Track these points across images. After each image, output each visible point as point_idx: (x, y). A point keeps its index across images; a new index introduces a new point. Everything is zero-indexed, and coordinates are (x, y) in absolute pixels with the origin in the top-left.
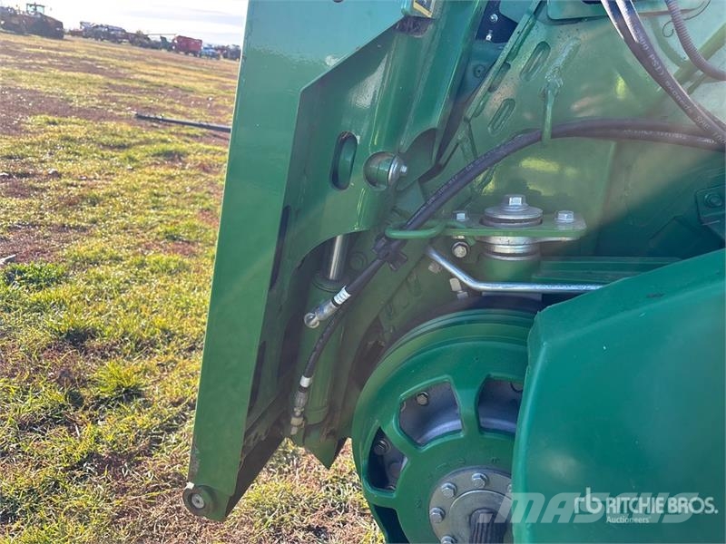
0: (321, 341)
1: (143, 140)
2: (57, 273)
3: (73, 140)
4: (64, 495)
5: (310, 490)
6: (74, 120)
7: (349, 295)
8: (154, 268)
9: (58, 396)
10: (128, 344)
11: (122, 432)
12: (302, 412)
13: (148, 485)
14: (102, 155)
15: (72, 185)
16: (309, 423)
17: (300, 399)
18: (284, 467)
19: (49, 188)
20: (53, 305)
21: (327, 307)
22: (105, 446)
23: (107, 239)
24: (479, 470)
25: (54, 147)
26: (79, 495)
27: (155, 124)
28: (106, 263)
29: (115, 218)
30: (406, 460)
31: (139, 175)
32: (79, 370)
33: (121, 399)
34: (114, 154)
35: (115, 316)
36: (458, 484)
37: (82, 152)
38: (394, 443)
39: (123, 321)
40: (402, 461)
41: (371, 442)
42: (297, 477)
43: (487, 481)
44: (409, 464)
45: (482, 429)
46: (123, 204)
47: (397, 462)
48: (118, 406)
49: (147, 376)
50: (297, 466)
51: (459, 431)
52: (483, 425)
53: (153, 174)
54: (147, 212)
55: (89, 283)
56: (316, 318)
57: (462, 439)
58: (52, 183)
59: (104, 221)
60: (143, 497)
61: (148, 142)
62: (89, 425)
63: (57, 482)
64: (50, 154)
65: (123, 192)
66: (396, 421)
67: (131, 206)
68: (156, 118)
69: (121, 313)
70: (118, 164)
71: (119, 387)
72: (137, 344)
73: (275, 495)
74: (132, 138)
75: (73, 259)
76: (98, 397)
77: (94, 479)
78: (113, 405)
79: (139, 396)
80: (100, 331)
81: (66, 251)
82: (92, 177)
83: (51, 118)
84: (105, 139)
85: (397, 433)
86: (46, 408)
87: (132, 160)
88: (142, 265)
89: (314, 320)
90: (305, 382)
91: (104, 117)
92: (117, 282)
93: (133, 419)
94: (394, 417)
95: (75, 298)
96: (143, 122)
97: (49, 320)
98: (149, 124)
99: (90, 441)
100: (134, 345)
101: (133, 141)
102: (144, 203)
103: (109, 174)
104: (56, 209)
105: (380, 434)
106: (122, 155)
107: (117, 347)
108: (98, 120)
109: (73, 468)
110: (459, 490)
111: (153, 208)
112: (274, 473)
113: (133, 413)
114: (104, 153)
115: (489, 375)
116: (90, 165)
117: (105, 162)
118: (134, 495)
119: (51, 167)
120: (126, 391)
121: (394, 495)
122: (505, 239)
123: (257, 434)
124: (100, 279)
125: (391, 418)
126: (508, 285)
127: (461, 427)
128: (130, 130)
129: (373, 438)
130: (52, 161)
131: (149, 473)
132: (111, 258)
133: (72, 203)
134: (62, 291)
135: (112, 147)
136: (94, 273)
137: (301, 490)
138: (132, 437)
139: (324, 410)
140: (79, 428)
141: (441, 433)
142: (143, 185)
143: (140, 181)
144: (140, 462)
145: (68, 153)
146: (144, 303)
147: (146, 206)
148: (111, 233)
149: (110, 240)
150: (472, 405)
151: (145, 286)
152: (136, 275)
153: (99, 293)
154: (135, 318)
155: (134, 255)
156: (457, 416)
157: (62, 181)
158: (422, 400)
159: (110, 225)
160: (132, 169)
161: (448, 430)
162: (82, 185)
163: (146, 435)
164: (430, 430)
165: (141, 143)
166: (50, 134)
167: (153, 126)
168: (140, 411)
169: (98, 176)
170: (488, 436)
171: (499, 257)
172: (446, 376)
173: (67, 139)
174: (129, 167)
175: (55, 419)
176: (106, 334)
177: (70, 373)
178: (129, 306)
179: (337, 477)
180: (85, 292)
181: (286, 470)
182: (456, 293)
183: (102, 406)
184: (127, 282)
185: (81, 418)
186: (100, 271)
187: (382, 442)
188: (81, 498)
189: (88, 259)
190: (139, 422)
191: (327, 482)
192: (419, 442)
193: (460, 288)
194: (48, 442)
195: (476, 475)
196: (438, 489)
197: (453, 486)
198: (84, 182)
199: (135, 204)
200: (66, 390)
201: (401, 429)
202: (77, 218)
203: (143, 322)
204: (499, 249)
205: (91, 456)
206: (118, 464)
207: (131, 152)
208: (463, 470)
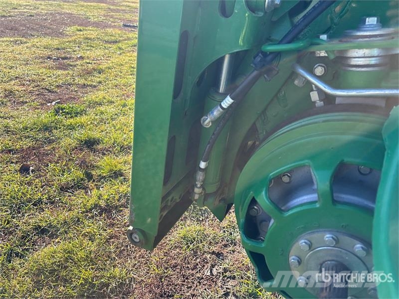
0: (213, 137)
1: (126, 38)
2: (81, 109)
3: (90, 39)
4: (82, 226)
5: (214, 232)
6: (91, 29)
7: (233, 101)
8: (131, 107)
9: (80, 174)
10: (117, 147)
11: (112, 194)
12: (201, 185)
13: (125, 223)
14: (105, 47)
15: (89, 63)
16: (206, 193)
17: (200, 176)
18: (200, 217)
19: (78, 65)
20: (78, 126)
21: (216, 111)
22: (103, 201)
23: (106, 92)
24: (330, 232)
25: (80, 43)
26: (90, 226)
27: (133, 29)
28: (106, 104)
29: (111, 81)
30: (272, 221)
31: (124, 57)
32: (90, 160)
33: (112, 177)
34: (111, 46)
35: (110, 133)
36: (312, 242)
37: (94, 46)
38: (264, 209)
39: (114, 135)
40: (270, 222)
41: (247, 207)
42: (207, 224)
43: (337, 241)
44: (275, 224)
45: (335, 202)
46: (115, 73)
47: (265, 221)
48: (110, 180)
49: (126, 165)
50: (207, 218)
51: (315, 202)
52: (335, 199)
53: (131, 56)
54: (128, 77)
55: (97, 115)
56: (209, 120)
57: (317, 209)
58: (79, 62)
59: (105, 82)
60: (123, 229)
61: (129, 39)
62: (95, 189)
63: (79, 219)
64: (79, 47)
65: (115, 66)
66: (266, 193)
67: (119, 74)
68: (134, 26)
69: (113, 131)
70: (113, 51)
71: (111, 170)
72: (121, 147)
73: (194, 233)
74: (121, 37)
75: (89, 102)
76: (100, 175)
77: (98, 218)
78: (108, 180)
79: (121, 175)
80: (102, 140)
81: (85, 98)
82: (99, 59)
83: (79, 28)
84: (106, 38)
85: (267, 202)
86: (74, 180)
87: (120, 49)
88: (124, 105)
89: (207, 121)
90: (203, 165)
91: (106, 26)
92: (111, 114)
93: (118, 188)
94: (265, 189)
95: (89, 123)
96: (126, 28)
97: (76, 134)
98: (130, 29)
99: (96, 198)
100: (119, 148)
101: (121, 39)
102: (127, 72)
103: (108, 57)
104: (81, 76)
105: (254, 202)
106: (114, 46)
107: (111, 149)
108: (104, 28)
109: (87, 212)
110: (313, 246)
111: (131, 75)
112: (194, 221)
113: (118, 184)
114: (106, 45)
115: (343, 160)
116: (99, 52)
117: (106, 51)
118: (118, 228)
119: (79, 54)
120: (114, 173)
121: (263, 245)
122: (361, 52)
123: (173, 198)
124: (102, 113)
125: (262, 191)
126: (362, 91)
127: (316, 199)
128: (119, 32)
129: (248, 204)
130: (80, 51)
131: (126, 217)
132: (108, 102)
133: (89, 73)
134: (83, 119)
135: (110, 43)
136: (99, 110)
137: (209, 231)
138: (117, 197)
139: (217, 184)
140: (90, 191)
141: (300, 203)
142: (126, 63)
143: (124, 60)
144: (122, 210)
145: (88, 46)
146: (125, 126)
147: (127, 74)
148: (109, 88)
149: (108, 92)
150: (328, 183)
151: (126, 117)
152: (121, 111)
153: (102, 120)
154: (120, 133)
155: (120, 100)
156: (314, 191)
157: (84, 61)
158: (286, 179)
159: (108, 84)
160: (120, 54)
161: (306, 201)
162: (94, 63)
163: (125, 196)
164: (292, 200)
165: (125, 40)
166: (79, 36)
167: (132, 30)
168: (122, 184)
169: (102, 58)
170: (339, 207)
171: (354, 69)
172: (307, 161)
173: (87, 38)
174: (119, 53)
175: (78, 185)
176: (105, 142)
177: (86, 162)
178: (117, 128)
179: (230, 225)
180: (94, 119)
181: (201, 219)
182: (315, 102)
183: (102, 180)
184: (116, 114)
185: (91, 186)
186: (102, 109)
187: (255, 207)
188: (91, 228)
189: (96, 102)
190: (121, 190)
191: (224, 228)
192: (283, 208)
193: (318, 99)
194: (75, 198)
195: (328, 236)
196: (297, 244)
197: (309, 243)
198: (96, 62)
199: (121, 72)
200: (84, 171)
201: (269, 198)
202: (91, 81)
203: (125, 136)
204: (354, 62)
205: (96, 206)
206: (110, 211)
207: (120, 45)
208: (317, 232)
